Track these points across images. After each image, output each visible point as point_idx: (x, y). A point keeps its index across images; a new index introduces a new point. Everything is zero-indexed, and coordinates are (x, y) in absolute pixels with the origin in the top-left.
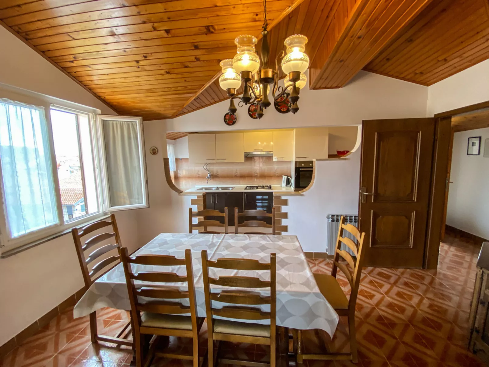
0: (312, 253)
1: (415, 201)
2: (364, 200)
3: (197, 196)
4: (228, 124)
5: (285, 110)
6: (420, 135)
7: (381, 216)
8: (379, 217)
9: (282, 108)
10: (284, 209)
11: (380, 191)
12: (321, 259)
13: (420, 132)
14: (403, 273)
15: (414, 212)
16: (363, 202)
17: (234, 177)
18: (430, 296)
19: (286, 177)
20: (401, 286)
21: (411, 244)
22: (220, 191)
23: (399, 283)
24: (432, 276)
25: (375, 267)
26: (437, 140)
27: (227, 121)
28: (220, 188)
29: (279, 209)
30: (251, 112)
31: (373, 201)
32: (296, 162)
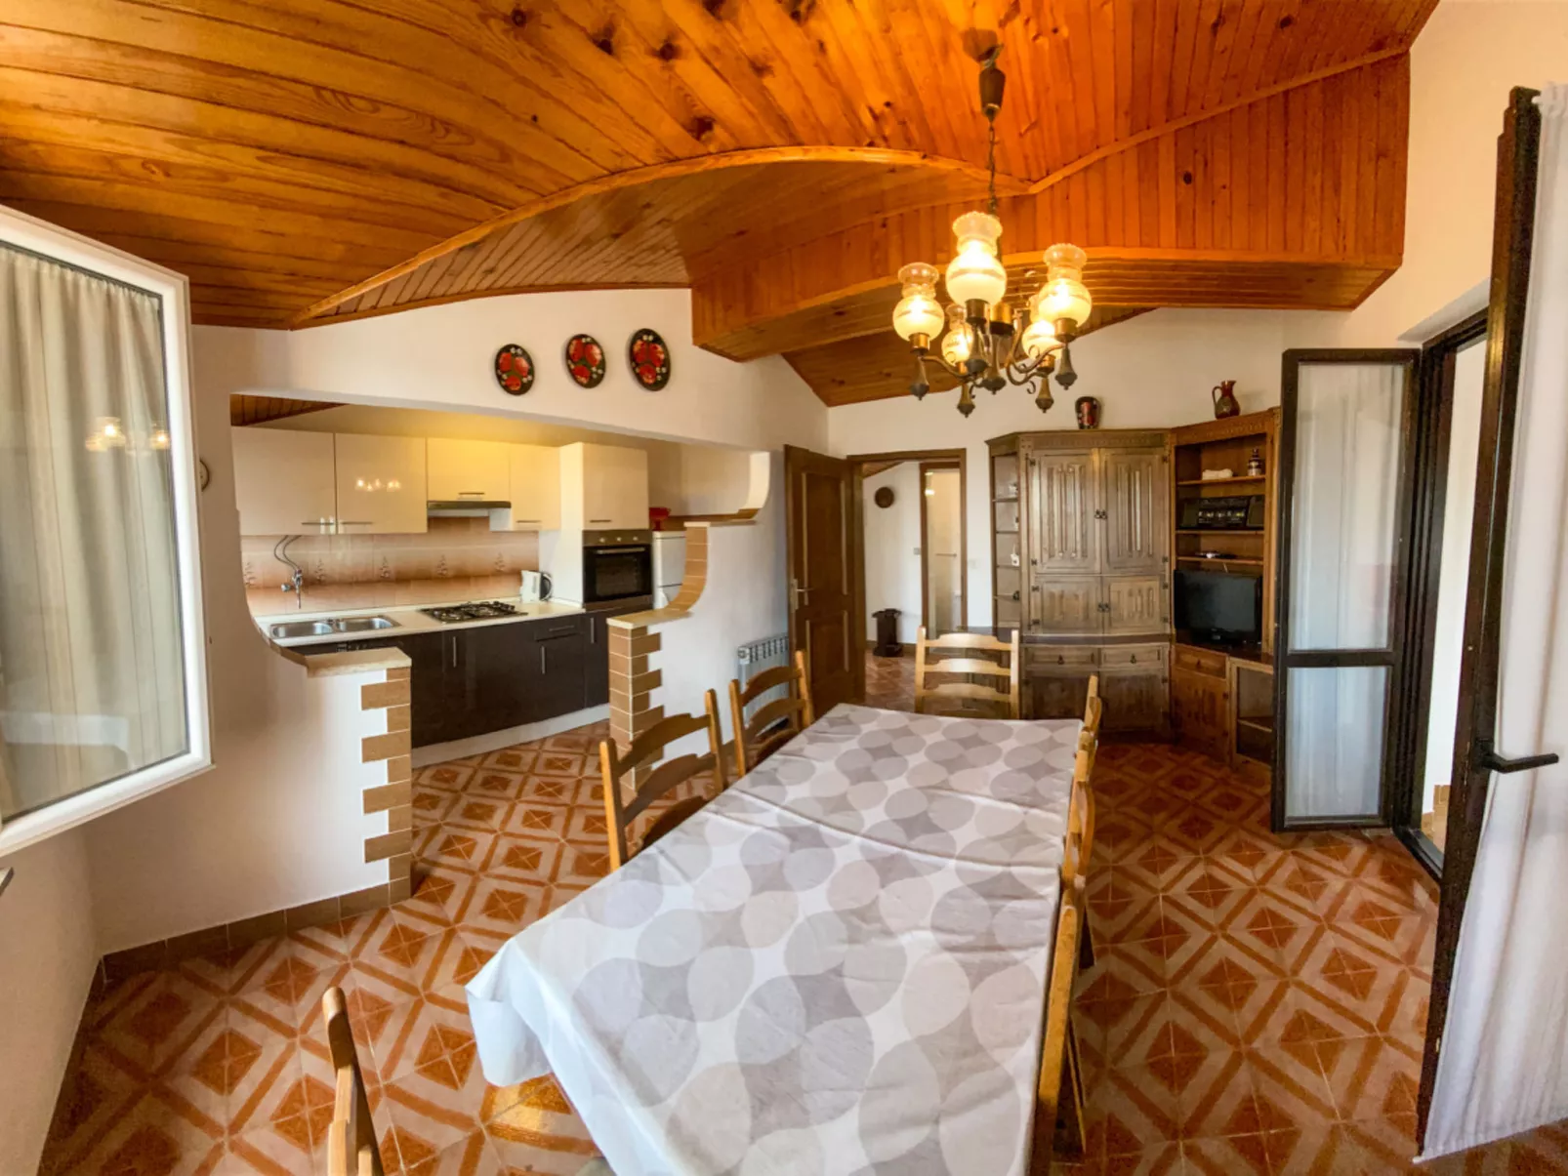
1: (846, 594)
3: (389, 670)
6: (842, 485)
9: (644, 375)
15: (846, 612)
17: (378, 581)
29: (645, 664)
30: (573, 362)
31: (807, 604)
32: (587, 534)
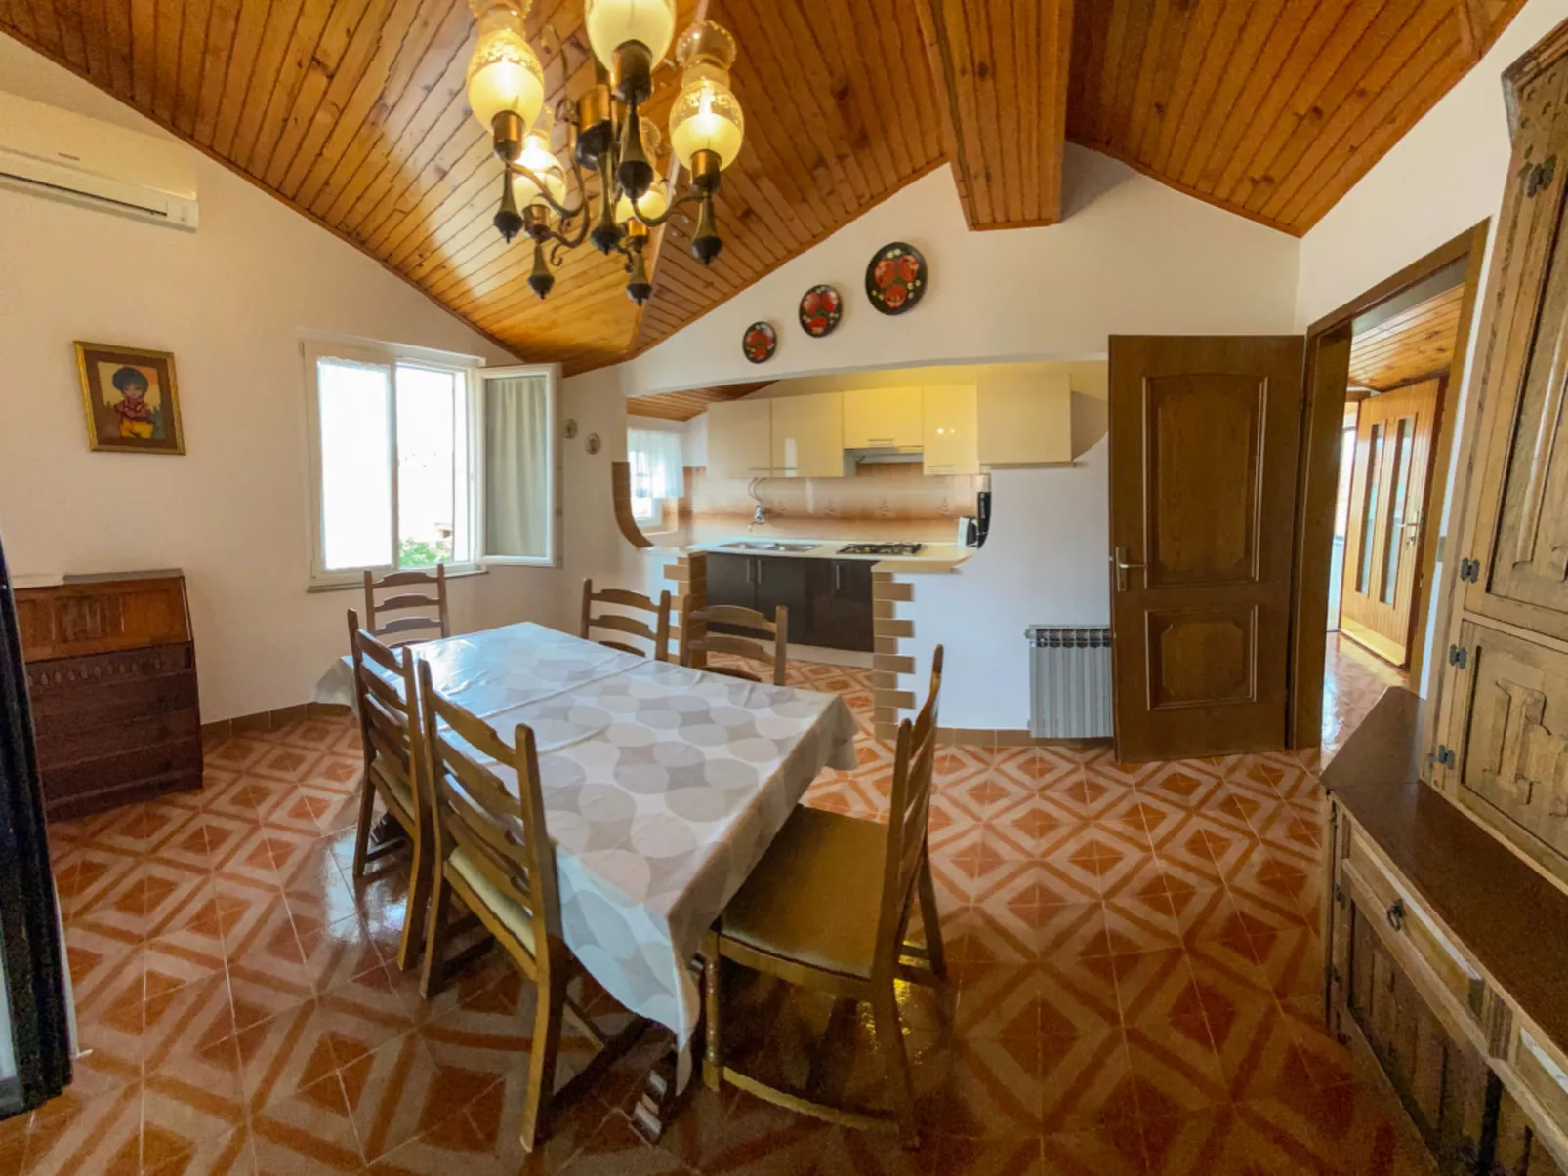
0: (990, 732)
1: (1257, 578)
2: (1122, 586)
4: (755, 360)
5: (899, 304)
6: (1264, 387)
7: (1171, 626)
8: (1167, 627)
9: (889, 299)
10: (902, 611)
11: (1162, 556)
12: (1017, 749)
13: (1266, 380)
14: (1232, 770)
15: (1256, 608)
16: (1119, 589)
18: (1277, 833)
19: (966, 521)
20: (1211, 814)
21: (1253, 691)
22: (782, 552)
23: (1209, 803)
24: (1301, 768)
25: (1168, 760)
26: (1311, 405)
27: (753, 350)
28: (783, 545)
29: (889, 610)
30: (809, 316)
31: (1146, 586)
